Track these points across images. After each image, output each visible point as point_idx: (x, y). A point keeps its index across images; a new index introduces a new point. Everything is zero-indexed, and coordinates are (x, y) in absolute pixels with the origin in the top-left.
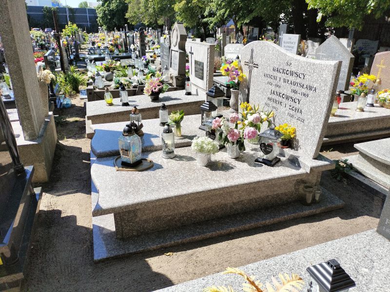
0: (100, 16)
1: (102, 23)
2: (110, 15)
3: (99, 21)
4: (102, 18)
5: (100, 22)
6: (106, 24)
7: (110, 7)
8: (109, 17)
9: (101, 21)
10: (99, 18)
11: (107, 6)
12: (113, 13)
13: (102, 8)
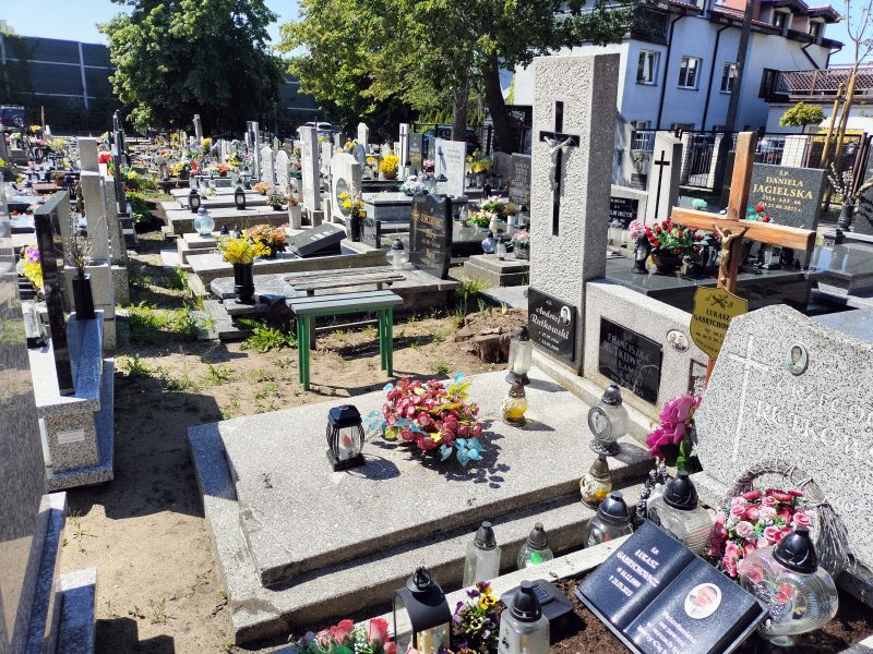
0: (124, 63)
1: (134, 95)
2: (167, 60)
3: (120, 84)
4: (130, 70)
5: (122, 90)
6: (149, 101)
7: (167, 26)
8: (163, 68)
9: (126, 86)
10: (118, 73)
11: (157, 22)
12: (180, 53)
13: (133, 28)
